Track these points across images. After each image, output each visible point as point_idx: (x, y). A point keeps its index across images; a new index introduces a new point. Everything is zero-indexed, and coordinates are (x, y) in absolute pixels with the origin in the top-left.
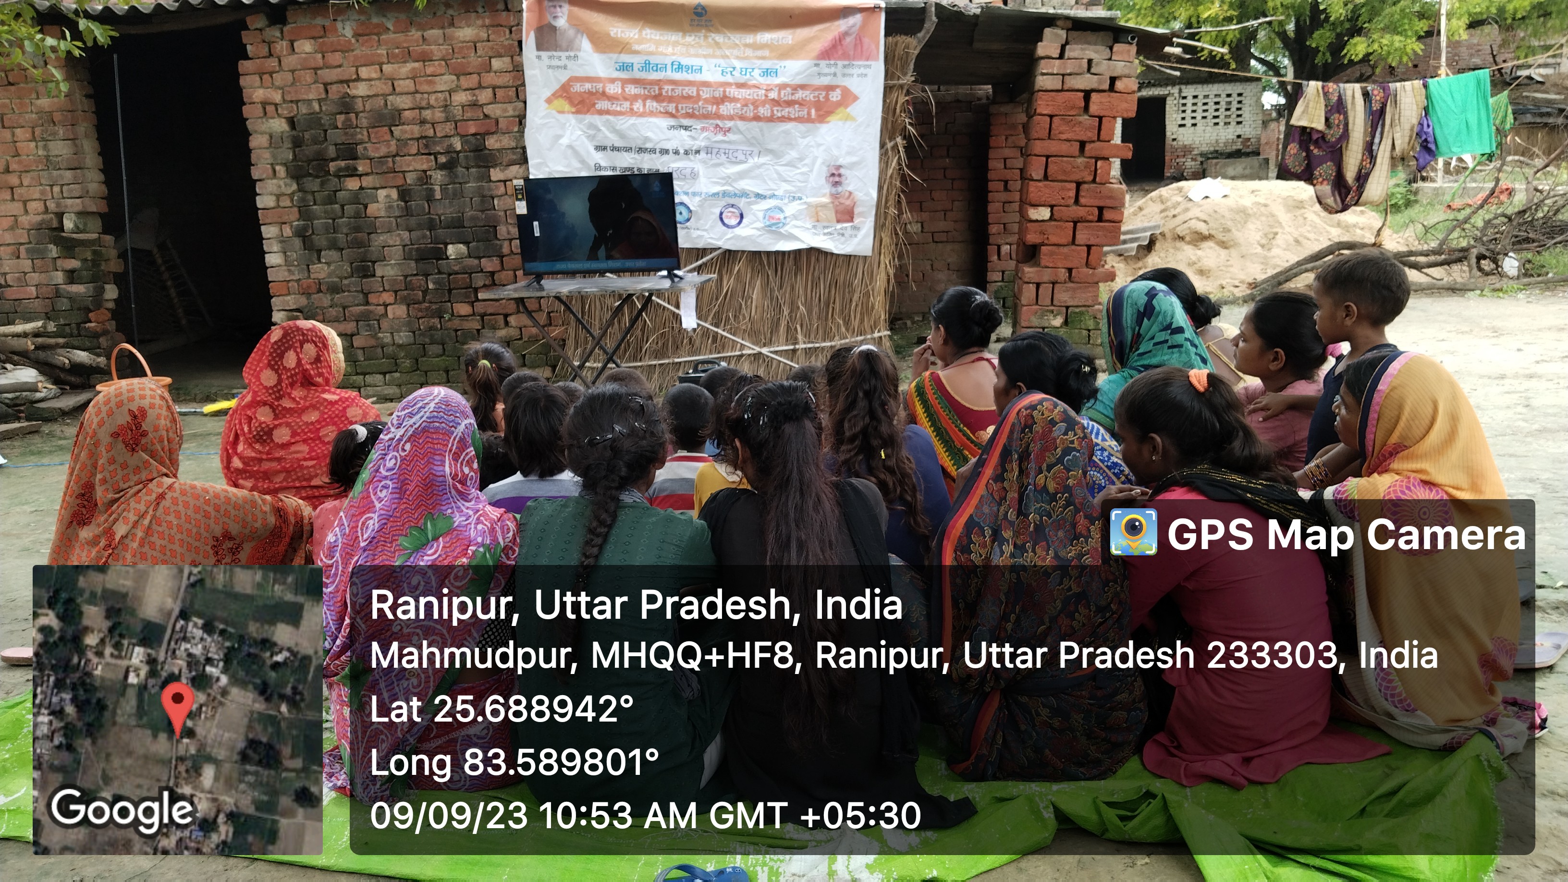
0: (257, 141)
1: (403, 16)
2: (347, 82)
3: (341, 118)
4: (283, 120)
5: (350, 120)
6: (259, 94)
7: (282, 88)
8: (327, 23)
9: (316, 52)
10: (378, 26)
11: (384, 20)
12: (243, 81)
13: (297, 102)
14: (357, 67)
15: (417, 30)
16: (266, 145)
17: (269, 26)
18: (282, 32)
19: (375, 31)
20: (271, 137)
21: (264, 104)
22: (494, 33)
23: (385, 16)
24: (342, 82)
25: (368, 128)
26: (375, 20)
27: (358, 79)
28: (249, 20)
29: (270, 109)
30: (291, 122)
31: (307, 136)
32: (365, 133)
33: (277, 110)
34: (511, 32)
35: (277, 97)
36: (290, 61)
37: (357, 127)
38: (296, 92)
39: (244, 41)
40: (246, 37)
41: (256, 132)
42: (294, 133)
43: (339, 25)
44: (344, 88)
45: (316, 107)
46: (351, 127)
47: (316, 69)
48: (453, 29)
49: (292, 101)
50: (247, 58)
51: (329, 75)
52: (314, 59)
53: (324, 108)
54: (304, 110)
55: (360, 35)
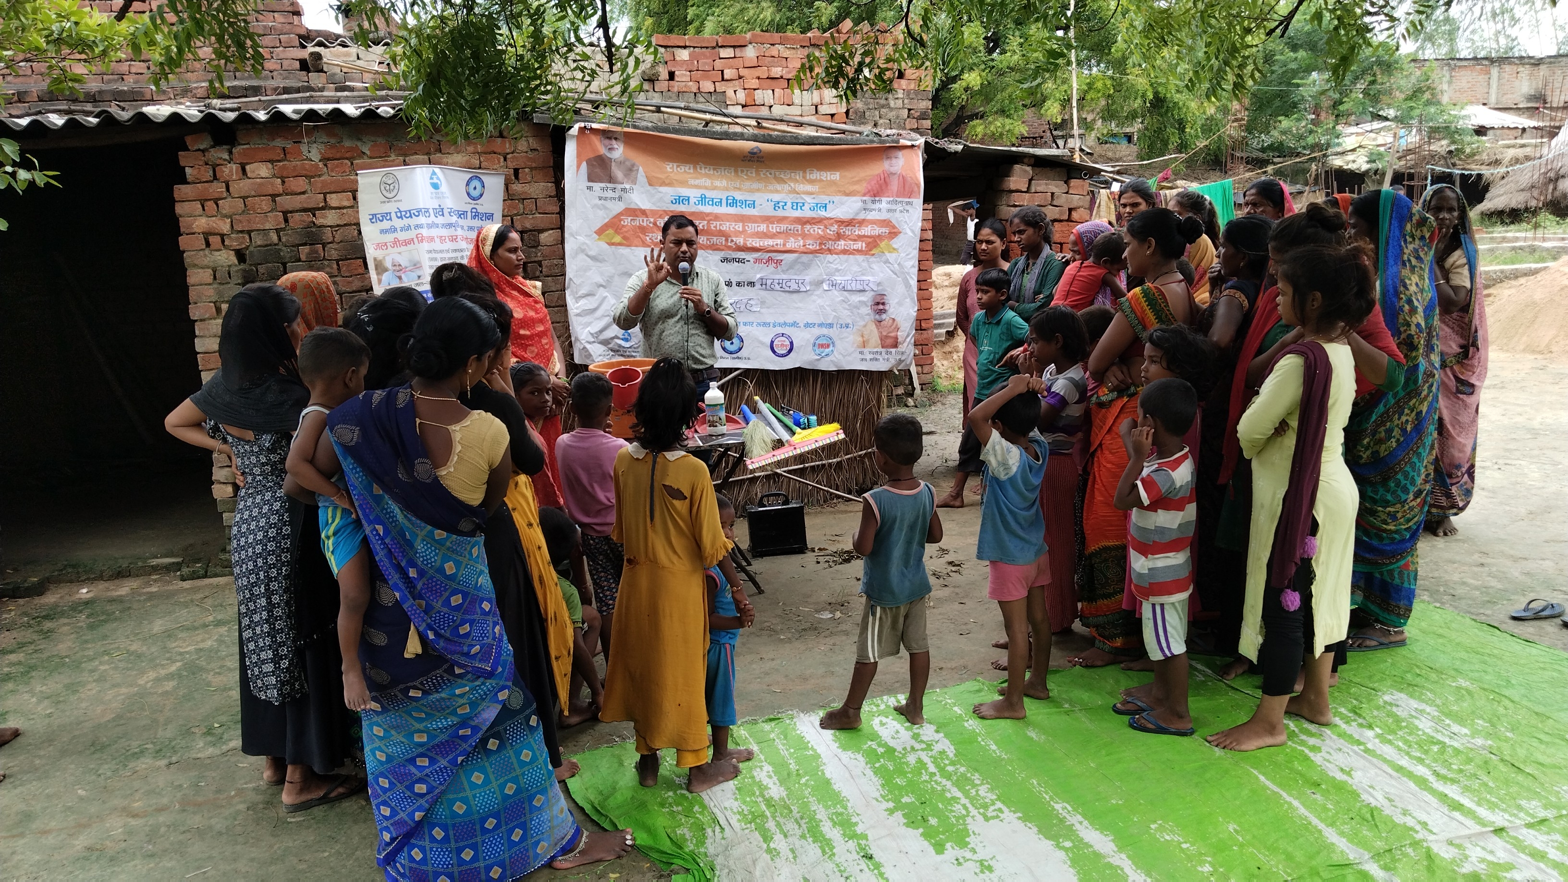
0: (197, 277)
1: (381, 140)
2: (313, 211)
3: (304, 251)
4: (232, 253)
5: (317, 252)
6: (201, 223)
7: (230, 217)
8: (289, 145)
9: (274, 176)
10: (350, 149)
11: (359, 144)
12: (179, 209)
13: (249, 232)
14: (325, 194)
15: (398, 155)
16: (210, 279)
17: (213, 147)
18: (231, 153)
19: (348, 155)
20: (215, 272)
21: (207, 235)
22: (487, 160)
23: (360, 140)
24: (305, 210)
25: (337, 261)
26: (348, 143)
27: (326, 207)
28: (188, 140)
29: (215, 240)
30: (241, 256)
31: (262, 269)
32: (335, 266)
33: (223, 241)
34: (505, 159)
35: (225, 227)
36: (241, 186)
37: (324, 259)
38: (249, 221)
39: (182, 163)
40: (184, 158)
41: (195, 266)
42: (242, 266)
43: (304, 148)
44: (308, 217)
45: (275, 238)
46: (317, 259)
47: (274, 196)
48: (439, 155)
49: (242, 232)
50: (184, 181)
51: (286, 202)
52: (272, 184)
53: (284, 240)
54: (258, 240)
55: (329, 159)
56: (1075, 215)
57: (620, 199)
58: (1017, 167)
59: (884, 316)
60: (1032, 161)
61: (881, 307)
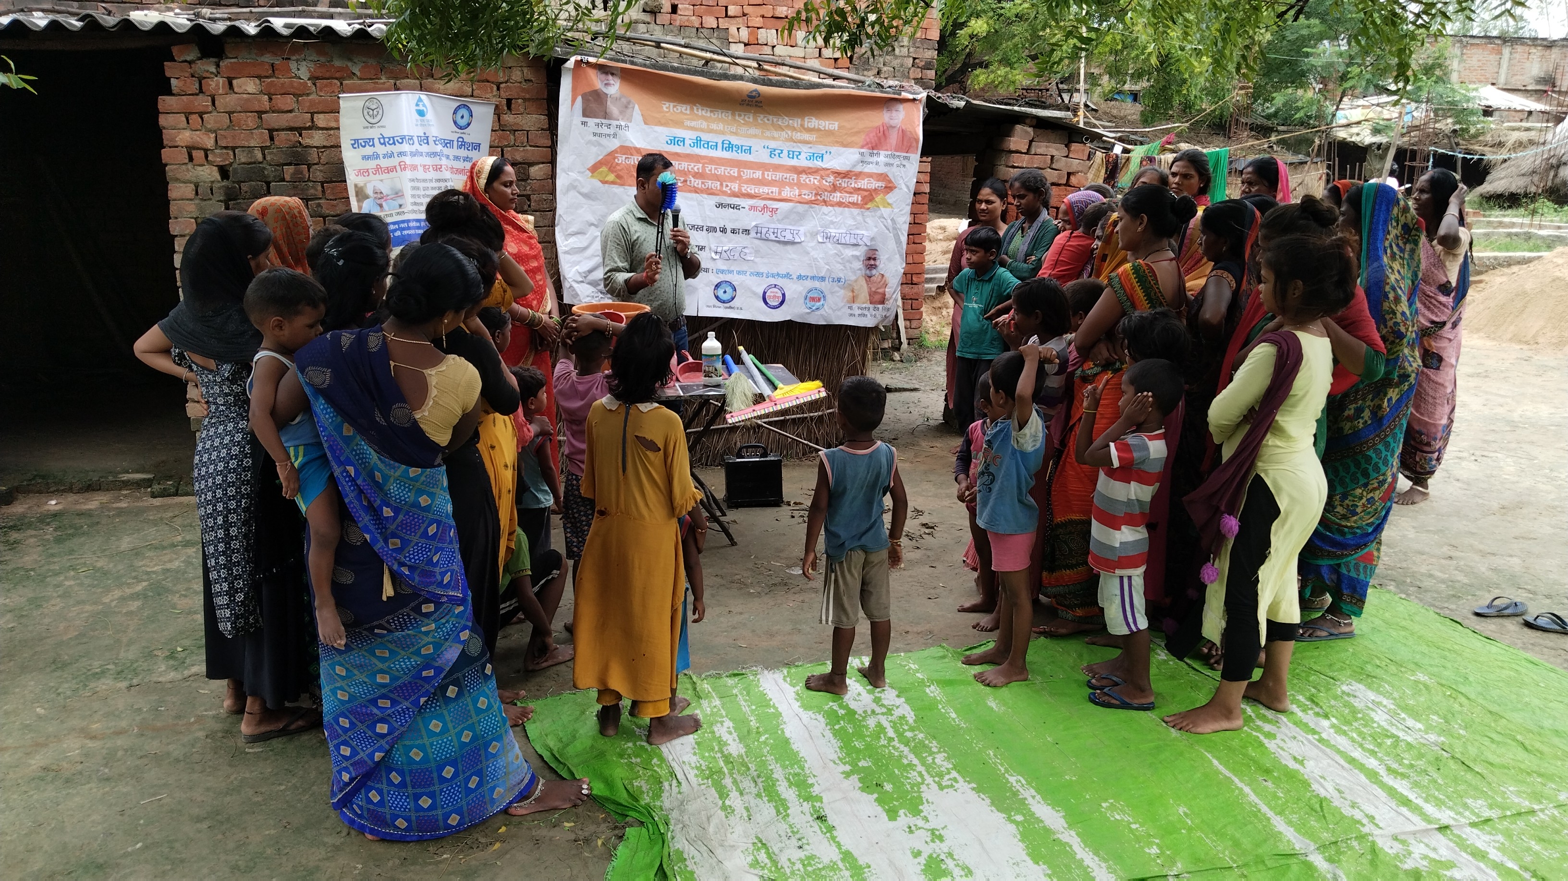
0: (178, 191)
1: (372, 62)
2: (299, 130)
3: (289, 171)
4: (215, 169)
5: (301, 173)
6: (185, 137)
7: (215, 132)
8: (278, 62)
9: (261, 92)
10: (340, 69)
11: (350, 64)
12: (163, 120)
13: (233, 149)
14: (312, 114)
15: (388, 78)
16: (192, 195)
17: (200, 59)
18: (218, 66)
19: (338, 75)
20: (197, 187)
21: (190, 149)
22: (479, 88)
23: (350, 60)
24: (291, 129)
25: (322, 183)
26: (337, 63)
27: (313, 127)
28: (175, 50)
29: (198, 155)
30: (224, 172)
31: (245, 187)
32: (320, 188)
33: (206, 156)
34: (498, 89)
35: (209, 143)
36: (227, 101)
37: (309, 180)
38: (234, 137)
39: (168, 74)
40: (170, 69)
41: (177, 180)
42: (225, 183)
43: (293, 65)
44: (294, 137)
45: (259, 156)
46: (301, 180)
47: (260, 113)
48: (430, 80)
49: (226, 148)
50: (169, 92)
51: (272, 119)
52: (259, 101)
53: (268, 158)
54: (242, 157)
55: (318, 78)
56: (1074, 180)
57: (615, 135)
58: (1019, 128)
59: (874, 272)
60: (1034, 122)
61: (872, 262)
